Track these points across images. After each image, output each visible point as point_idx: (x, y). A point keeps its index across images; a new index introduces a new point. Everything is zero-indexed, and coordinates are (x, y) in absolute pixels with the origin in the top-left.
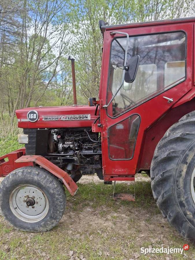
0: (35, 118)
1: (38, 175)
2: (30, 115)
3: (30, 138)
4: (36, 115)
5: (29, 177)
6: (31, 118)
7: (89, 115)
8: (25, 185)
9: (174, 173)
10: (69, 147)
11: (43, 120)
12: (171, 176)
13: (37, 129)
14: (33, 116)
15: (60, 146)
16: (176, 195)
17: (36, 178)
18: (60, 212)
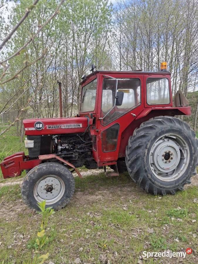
0: (41, 127)
1: (58, 167)
2: (37, 125)
3: (35, 143)
4: (42, 125)
5: (52, 169)
6: (38, 127)
7: (81, 124)
8: (48, 176)
9: (142, 154)
10: (66, 148)
11: (48, 128)
12: (140, 156)
13: (42, 135)
14: (40, 125)
15: (60, 148)
16: (143, 166)
17: (57, 169)
18: (73, 192)
